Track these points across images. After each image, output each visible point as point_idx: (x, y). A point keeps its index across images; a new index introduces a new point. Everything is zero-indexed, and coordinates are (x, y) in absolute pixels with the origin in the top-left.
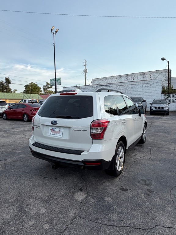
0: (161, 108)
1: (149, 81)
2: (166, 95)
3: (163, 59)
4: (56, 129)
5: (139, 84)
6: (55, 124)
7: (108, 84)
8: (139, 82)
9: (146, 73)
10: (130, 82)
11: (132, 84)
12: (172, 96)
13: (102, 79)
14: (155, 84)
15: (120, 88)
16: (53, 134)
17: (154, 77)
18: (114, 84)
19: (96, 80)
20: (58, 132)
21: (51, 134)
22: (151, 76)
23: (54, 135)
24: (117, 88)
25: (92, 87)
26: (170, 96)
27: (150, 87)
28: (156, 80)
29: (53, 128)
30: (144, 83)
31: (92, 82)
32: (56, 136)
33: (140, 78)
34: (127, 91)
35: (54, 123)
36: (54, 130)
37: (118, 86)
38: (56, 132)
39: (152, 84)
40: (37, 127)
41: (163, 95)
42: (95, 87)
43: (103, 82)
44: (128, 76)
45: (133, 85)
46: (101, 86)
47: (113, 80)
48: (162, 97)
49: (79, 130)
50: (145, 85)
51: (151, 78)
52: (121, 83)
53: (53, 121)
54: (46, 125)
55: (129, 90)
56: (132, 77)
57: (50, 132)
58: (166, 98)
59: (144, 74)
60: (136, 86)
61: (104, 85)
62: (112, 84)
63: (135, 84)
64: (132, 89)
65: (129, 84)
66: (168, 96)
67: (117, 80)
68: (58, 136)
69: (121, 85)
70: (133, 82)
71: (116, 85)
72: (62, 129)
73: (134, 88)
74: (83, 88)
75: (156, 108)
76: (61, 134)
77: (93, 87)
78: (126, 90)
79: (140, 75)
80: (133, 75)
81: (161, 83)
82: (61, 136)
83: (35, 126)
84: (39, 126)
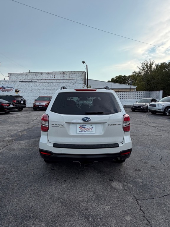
1: (72, 80)
3: (84, 62)
4: (86, 126)
5: (64, 82)
6: (88, 121)
7: (32, 80)
8: (64, 80)
9: (65, 73)
10: (55, 80)
11: (57, 82)
13: (21, 74)
14: (77, 84)
15: (46, 85)
17: (72, 77)
18: (39, 80)
19: (13, 75)
20: (89, 129)
21: (80, 132)
22: (70, 76)
23: (82, 133)
24: (43, 84)
25: (14, 82)
27: (73, 86)
28: (78, 80)
29: (82, 125)
30: (68, 82)
31: (8, 76)
32: (87, 133)
33: (60, 77)
34: (52, 89)
36: (83, 128)
37: (44, 83)
38: (87, 129)
39: (75, 83)
40: (58, 126)
42: (18, 82)
43: (22, 77)
44: (49, 73)
45: (59, 83)
46: (25, 82)
47: (34, 76)
49: (113, 125)
50: (68, 84)
51: (70, 77)
52: (47, 80)
53: (84, 118)
54: (73, 123)
55: (55, 87)
56: (53, 75)
57: (78, 129)
59: (64, 73)
60: (61, 84)
61: (28, 80)
62: (36, 80)
63: (60, 82)
64: (57, 87)
65: (54, 82)
67: (38, 76)
68: (90, 133)
69: (47, 82)
70: (58, 80)
71: (41, 82)
72: (94, 126)
73: (59, 86)
74: (2, 82)
76: (93, 130)
77: (16, 82)
78: (52, 87)
79: (60, 74)
80: (54, 73)
81: (82, 83)
82: (94, 133)
83: (54, 126)
84: (63, 125)
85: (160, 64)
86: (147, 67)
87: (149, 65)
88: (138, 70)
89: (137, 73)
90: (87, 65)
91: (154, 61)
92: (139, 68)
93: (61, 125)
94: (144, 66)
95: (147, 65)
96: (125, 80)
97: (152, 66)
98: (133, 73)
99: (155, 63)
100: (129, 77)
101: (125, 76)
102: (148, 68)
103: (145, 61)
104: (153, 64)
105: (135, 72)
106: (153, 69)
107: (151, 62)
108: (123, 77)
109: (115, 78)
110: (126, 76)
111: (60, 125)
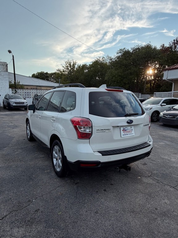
0: (21, 104)
2: (14, 90)
3: (10, 52)
4: (128, 129)
12: (19, 91)
16: (125, 135)
21: (123, 135)
23: (127, 136)
26: (18, 91)
29: (125, 128)
35: (130, 122)
36: (125, 130)
38: (128, 132)
40: (104, 131)
41: (11, 89)
48: (10, 92)
53: (128, 120)
58: (14, 92)
66: (16, 91)
68: (131, 135)
72: (133, 128)
75: (16, 104)
76: (133, 132)
81: (8, 77)
82: (134, 134)
83: (100, 131)
84: (110, 129)
85: (82, 65)
86: (70, 67)
87: (72, 64)
88: (62, 69)
89: (61, 72)
90: (13, 56)
91: (76, 62)
92: (63, 67)
93: (108, 130)
94: (68, 65)
95: (70, 65)
96: (47, 77)
97: (75, 66)
98: (57, 70)
99: (77, 64)
100: (52, 74)
101: (47, 73)
102: (72, 67)
103: (68, 60)
104: (75, 64)
105: (59, 70)
106: (75, 69)
107: (74, 62)
108: (45, 73)
109: (36, 74)
110: (49, 73)
111: (106, 130)
